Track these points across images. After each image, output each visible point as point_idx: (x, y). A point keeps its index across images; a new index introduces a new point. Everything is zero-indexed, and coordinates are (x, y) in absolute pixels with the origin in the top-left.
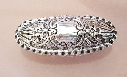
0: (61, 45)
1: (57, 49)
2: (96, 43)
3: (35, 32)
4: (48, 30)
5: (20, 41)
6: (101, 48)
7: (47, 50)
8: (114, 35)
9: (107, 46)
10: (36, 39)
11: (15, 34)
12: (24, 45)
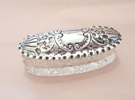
0: (69, 48)
1: (64, 54)
2: (103, 43)
3: (40, 40)
4: (53, 35)
5: (24, 51)
6: (109, 49)
7: (54, 55)
8: (119, 37)
9: (114, 46)
10: (42, 45)
11: (19, 45)
12: (29, 54)
